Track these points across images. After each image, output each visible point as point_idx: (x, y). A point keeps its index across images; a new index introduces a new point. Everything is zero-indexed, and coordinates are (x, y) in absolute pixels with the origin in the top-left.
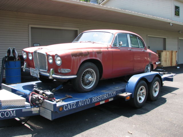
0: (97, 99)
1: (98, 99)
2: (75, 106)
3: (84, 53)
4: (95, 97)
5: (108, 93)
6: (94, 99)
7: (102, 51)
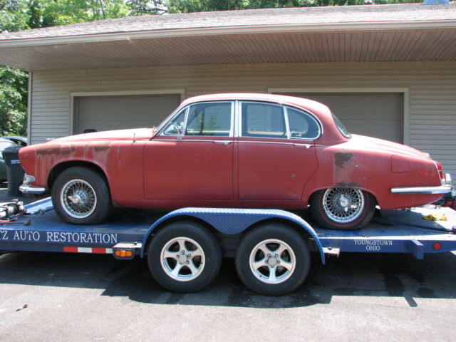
0: (59, 237)
1: (63, 239)
2: (6, 237)
3: (63, 149)
4: (53, 232)
5: (92, 234)
6: (50, 235)
7: (110, 145)
